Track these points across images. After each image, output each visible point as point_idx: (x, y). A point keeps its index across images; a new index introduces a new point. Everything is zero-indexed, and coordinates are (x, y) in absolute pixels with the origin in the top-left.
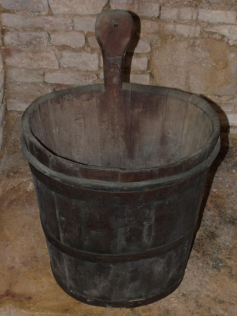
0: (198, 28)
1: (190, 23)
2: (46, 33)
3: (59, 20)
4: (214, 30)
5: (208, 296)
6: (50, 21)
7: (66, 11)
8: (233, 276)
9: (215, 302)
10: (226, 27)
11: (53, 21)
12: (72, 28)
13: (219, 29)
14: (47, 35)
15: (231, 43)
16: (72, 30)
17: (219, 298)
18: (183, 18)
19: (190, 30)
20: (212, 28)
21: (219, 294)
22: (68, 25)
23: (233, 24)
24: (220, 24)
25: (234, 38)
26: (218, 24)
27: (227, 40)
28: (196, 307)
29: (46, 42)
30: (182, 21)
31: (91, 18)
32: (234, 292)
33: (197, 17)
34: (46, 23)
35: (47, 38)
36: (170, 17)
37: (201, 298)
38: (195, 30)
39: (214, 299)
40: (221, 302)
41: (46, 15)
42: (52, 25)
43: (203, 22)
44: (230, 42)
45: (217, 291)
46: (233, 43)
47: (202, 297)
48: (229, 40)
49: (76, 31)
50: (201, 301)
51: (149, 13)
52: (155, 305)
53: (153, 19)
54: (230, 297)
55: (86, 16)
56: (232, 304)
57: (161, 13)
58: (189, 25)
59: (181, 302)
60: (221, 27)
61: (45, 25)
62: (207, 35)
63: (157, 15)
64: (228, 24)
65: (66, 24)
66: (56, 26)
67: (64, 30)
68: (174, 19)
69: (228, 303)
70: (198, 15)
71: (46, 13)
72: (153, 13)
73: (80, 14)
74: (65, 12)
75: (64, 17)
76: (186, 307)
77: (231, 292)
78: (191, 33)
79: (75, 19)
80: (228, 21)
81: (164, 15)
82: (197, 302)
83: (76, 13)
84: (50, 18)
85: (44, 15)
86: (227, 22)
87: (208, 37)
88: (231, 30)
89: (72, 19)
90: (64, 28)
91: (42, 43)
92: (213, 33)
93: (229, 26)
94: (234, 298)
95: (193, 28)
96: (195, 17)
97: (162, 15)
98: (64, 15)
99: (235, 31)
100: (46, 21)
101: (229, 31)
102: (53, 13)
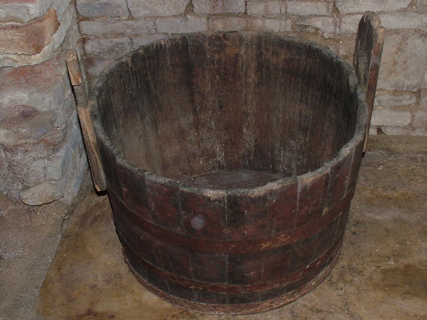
0: (289, 22)
1: (279, 17)
2: (128, 38)
3: (140, 23)
4: (306, 24)
5: (305, 306)
6: (131, 26)
7: (147, 13)
8: (333, 283)
9: (312, 312)
10: (318, 20)
11: (134, 25)
12: (154, 31)
13: (312, 22)
14: (129, 40)
15: (326, 36)
16: (155, 33)
17: (317, 308)
18: (272, 13)
19: (280, 25)
20: (303, 21)
21: (317, 303)
22: (150, 28)
23: (325, 16)
24: (311, 16)
25: (329, 31)
26: (310, 17)
27: (321, 33)
28: (291, 318)
29: (129, 47)
30: (271, 15)
31: (174, 19)
32: (334, 300)
33: (286, 10)
34: (127, 28)
35: (129, 43)
36: (257, 12)
37: (297, 309)
38: (286, 24)
39: (311, 309)
40: (319, 311)
41: (127, 19)
42: (134, 29)
43: (294, 15)
44: (325, 34)
45: (315, 300)
46: (329, 36)
47: (298, 307)
48: (323, 33)
49: (160, 33)
50: (297, 311)
51: (235, 9)
52: (247, 318)
53: (240, 16)
54: (329, 305)
55: (168, 17)
56: (331, 312)
57: (248, 9)
58: (278, 19)
59: (275, 314)
60: (314, 19)
61: (126, 30)
62: (300, 28)
63: (243, 11)
64: (320, 16)
65: (147, 27)
66: (137, 30)
67: (147, 34)
68: (262, 14)
69: (327, 312)
70: (286, 8)
71: (126, 17)
72: (239, 9)
73: (161, 15)
74: (146, 15)
75: (145, 20)
76: (280, 318)
77: (330, 300)
78: (281, 28)
79: (158, 21)
80: (320, 12)
81: (251, 10)
82: (292, 312)
83: (158, 15)
84: (131, 22)
85: (125, 20)
86: (318, 14)
87: (301, 31)
88: (325, 22)
89: (154, 21)
90: (146, 31)
91: (125, 49)
92: (306, 26)
93: (322, 18)
94: (333, 307)
95: (283, 23)
96: (283, 11)
97: (248, 11)
98: (145, 17)
99: (328, 22)
100: (126, 25)
101: (323, 23)
102: (134, 16)
